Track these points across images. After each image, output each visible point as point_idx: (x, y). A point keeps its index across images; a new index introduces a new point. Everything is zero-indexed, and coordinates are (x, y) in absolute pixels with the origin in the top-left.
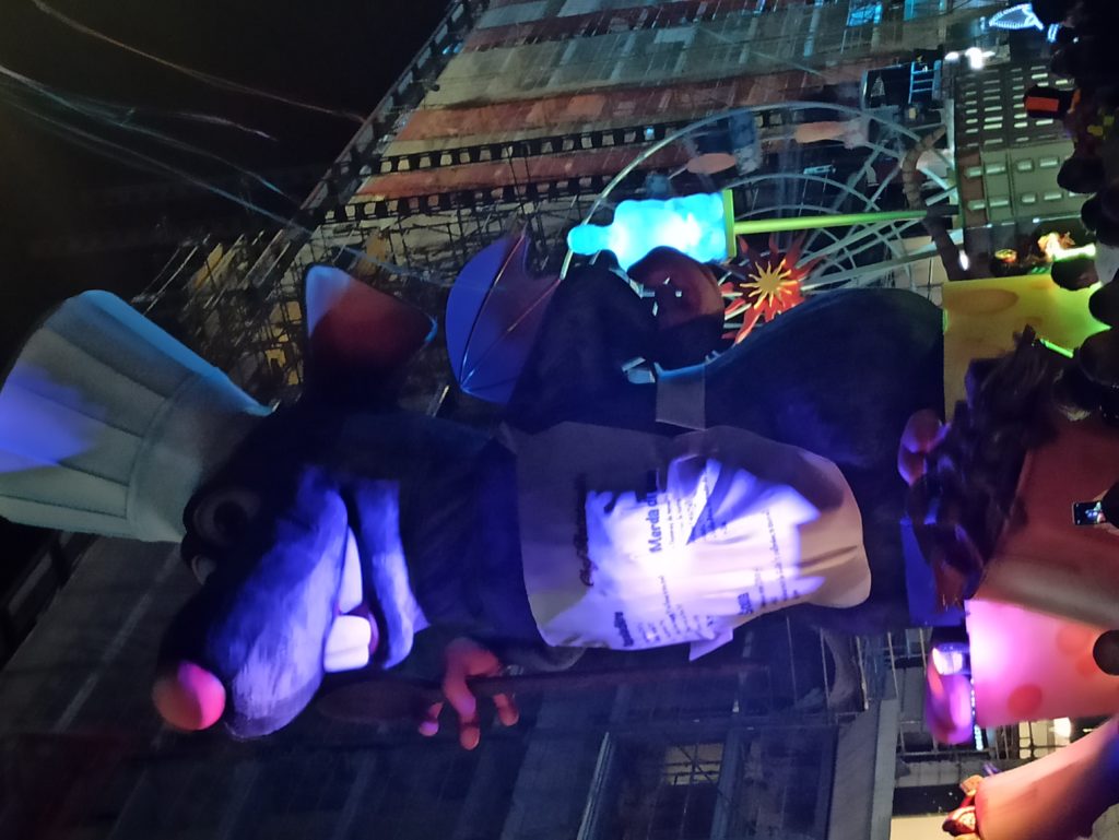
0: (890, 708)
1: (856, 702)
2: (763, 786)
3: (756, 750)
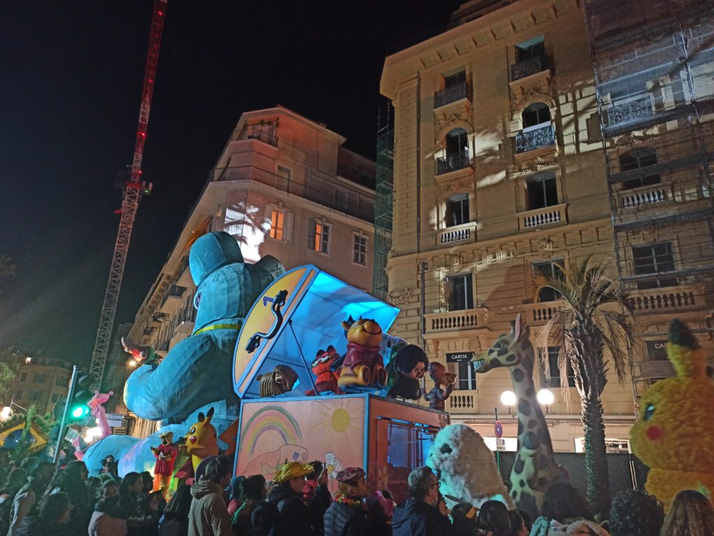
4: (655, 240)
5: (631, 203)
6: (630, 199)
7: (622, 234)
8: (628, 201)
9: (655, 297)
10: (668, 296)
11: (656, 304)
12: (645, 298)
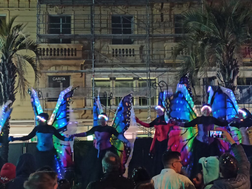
9: (56, 49)
10: (63, 49)
11: (56, 53)
12: (51, 49)
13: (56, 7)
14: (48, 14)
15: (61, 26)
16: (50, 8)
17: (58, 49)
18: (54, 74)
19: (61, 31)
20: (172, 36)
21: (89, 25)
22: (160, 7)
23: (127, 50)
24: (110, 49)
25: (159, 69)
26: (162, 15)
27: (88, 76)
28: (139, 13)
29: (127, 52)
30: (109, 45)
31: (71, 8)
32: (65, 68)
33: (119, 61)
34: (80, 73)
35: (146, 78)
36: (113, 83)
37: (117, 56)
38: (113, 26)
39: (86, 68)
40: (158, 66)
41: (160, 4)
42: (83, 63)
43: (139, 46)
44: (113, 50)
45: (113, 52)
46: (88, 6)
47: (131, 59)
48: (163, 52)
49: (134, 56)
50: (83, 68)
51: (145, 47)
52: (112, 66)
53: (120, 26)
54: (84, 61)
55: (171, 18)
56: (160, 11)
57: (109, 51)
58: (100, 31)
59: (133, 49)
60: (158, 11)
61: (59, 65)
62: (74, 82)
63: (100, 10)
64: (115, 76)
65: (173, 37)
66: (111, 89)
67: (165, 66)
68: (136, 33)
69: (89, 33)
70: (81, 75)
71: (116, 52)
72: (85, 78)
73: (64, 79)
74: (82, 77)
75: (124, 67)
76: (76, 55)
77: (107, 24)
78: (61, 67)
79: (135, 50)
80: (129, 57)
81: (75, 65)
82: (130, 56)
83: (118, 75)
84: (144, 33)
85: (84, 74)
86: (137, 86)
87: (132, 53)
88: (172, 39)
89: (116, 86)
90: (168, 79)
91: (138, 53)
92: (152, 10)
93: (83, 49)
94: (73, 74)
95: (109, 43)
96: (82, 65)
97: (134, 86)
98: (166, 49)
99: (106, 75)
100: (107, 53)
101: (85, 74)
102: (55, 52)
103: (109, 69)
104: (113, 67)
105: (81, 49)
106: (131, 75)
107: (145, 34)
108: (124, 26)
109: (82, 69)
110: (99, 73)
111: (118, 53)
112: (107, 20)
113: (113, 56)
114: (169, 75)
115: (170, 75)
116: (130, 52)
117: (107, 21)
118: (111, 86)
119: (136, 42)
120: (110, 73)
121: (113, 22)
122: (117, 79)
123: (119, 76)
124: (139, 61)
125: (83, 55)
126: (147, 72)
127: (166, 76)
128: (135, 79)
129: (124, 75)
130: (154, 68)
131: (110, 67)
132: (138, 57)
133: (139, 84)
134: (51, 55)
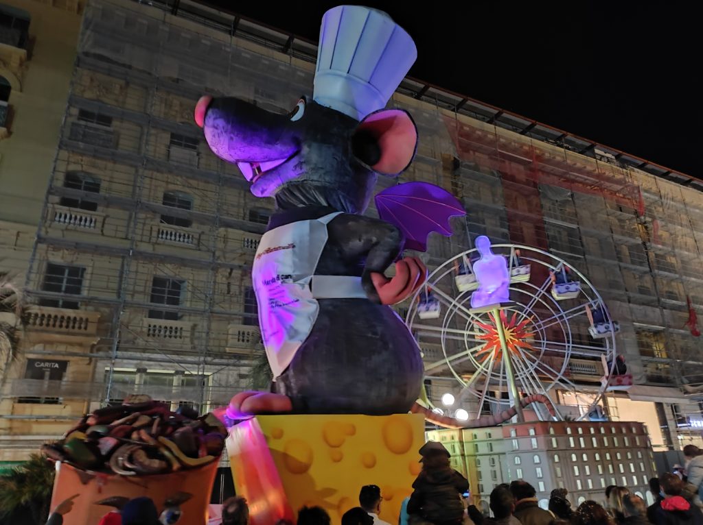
0: (687, 401)
1: (686, 392)
2: (657, 369)
3: (667, 366)
4: (72, 262)
5: (62, 219)
6: (63, 216)
7: (43, 246)
8: (60, 217)
9: (53, 316)
10: (66, 318)
11: (51, 322)
12: (43, 315)
13: (64, 252)
14: (47, 260)
15: (65, 281)
16: (54, 251)
17: (56, 317)
18: (40, 357)
19: (63, 289)
20: (240, 315)
21: (115, 286)
22: (228, 274)
23: (171, 328)
24: (146, 324)
25: (217, 361)
26: (229, 285)
27: (100, 364)
28: (196, 278)
29: (171, 332)
30: (144, 319)
31: (89, 256)
32: (62, 348)
33: (157, 344)
34: (88, 358)
35: (195, 373)
36: (141, 377)
37: (154, 335)
38: (153, 291)
39: (99, 350)
40: (216, 356)
41: (229, 270)
42: (95, 343)
43: (191, 324)
44: (150, 326)
45: (149, 330)
46: (118, 257)
47: (175, 343)
48: (225, 336)
49: (181, 337)
50: (95, 350)
51: (199, 327)
52: (144, 350)
53: (163, 292)
54: (99, 339)
55: (241, 292)
56: (227, 278)
57: (142, 327)
58: (133, 295)
59: (181, 329)
60: (224, 279)
61: (51, 343)
62: (73, 373)
63: (137, 266)
64: (147, 367)
65: (241, 317)
66: (136, 386)
67: (225, 357)
68: (188, 305)
69: (113, 297)
70: (88, 362)
71: (154, 331)
72: (95, 367)
73: (57, 366)
74: (89, 364)
75: (164, 354)
76: (86, 328)
77: (145, 287)
78: (55, 346)
79: (184, 329)
80: (173, 338)
81: (80, 345)
82: (176, 337)
83: (151, 365)
84: (201, 306)
85: (93, 359)
86: (179, 384)
87: (178, 334)
88: (239, 319)
89: (145, 383)
90: (228, 376)
91: (188, 334)
92: (216, 276)
93: (100, 321)
94: (76, 358)
95: (144, 316)
96: (93, 346)
97: (175, 383)
98: (230, 332)
99: (131, 364)
100: (139, 329)
101: (96, 361)
102: (49, 320)
103: (138, 355)
104: (144, 352)
105: (97, 321)
106: (171, 366)
107: (203, 308)
108: (170, 293)
109: (92, 352)
110: (120, 360)
111: (157, 332)
112: (147, 281)
113: (149, 335)
114: (229, 370)
115: (231, 370)
116: (176, 332)
117: (146, 283)
118: (136, 383)
119: (186, 318)
120: (139, 361)
121: (154, 285)
122: (149, 371)
123: (152, 367)
124: (188, 347)
125: (98, 329)
126: (199, 364)
127: (226, 372)
128: (177, 373)
129: (161, 366)
130: (209, 359)
131: (140, 352)
132: (188, 340)
133: (183, 381)
134: (41, 324)
